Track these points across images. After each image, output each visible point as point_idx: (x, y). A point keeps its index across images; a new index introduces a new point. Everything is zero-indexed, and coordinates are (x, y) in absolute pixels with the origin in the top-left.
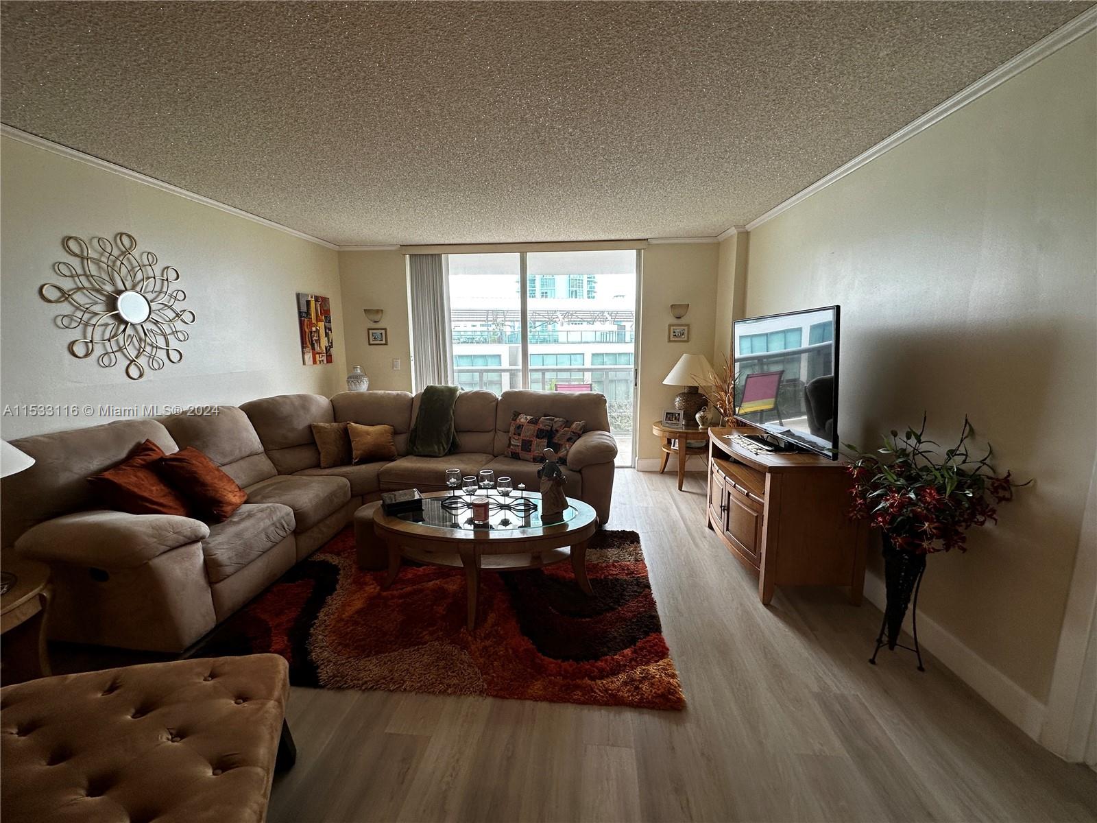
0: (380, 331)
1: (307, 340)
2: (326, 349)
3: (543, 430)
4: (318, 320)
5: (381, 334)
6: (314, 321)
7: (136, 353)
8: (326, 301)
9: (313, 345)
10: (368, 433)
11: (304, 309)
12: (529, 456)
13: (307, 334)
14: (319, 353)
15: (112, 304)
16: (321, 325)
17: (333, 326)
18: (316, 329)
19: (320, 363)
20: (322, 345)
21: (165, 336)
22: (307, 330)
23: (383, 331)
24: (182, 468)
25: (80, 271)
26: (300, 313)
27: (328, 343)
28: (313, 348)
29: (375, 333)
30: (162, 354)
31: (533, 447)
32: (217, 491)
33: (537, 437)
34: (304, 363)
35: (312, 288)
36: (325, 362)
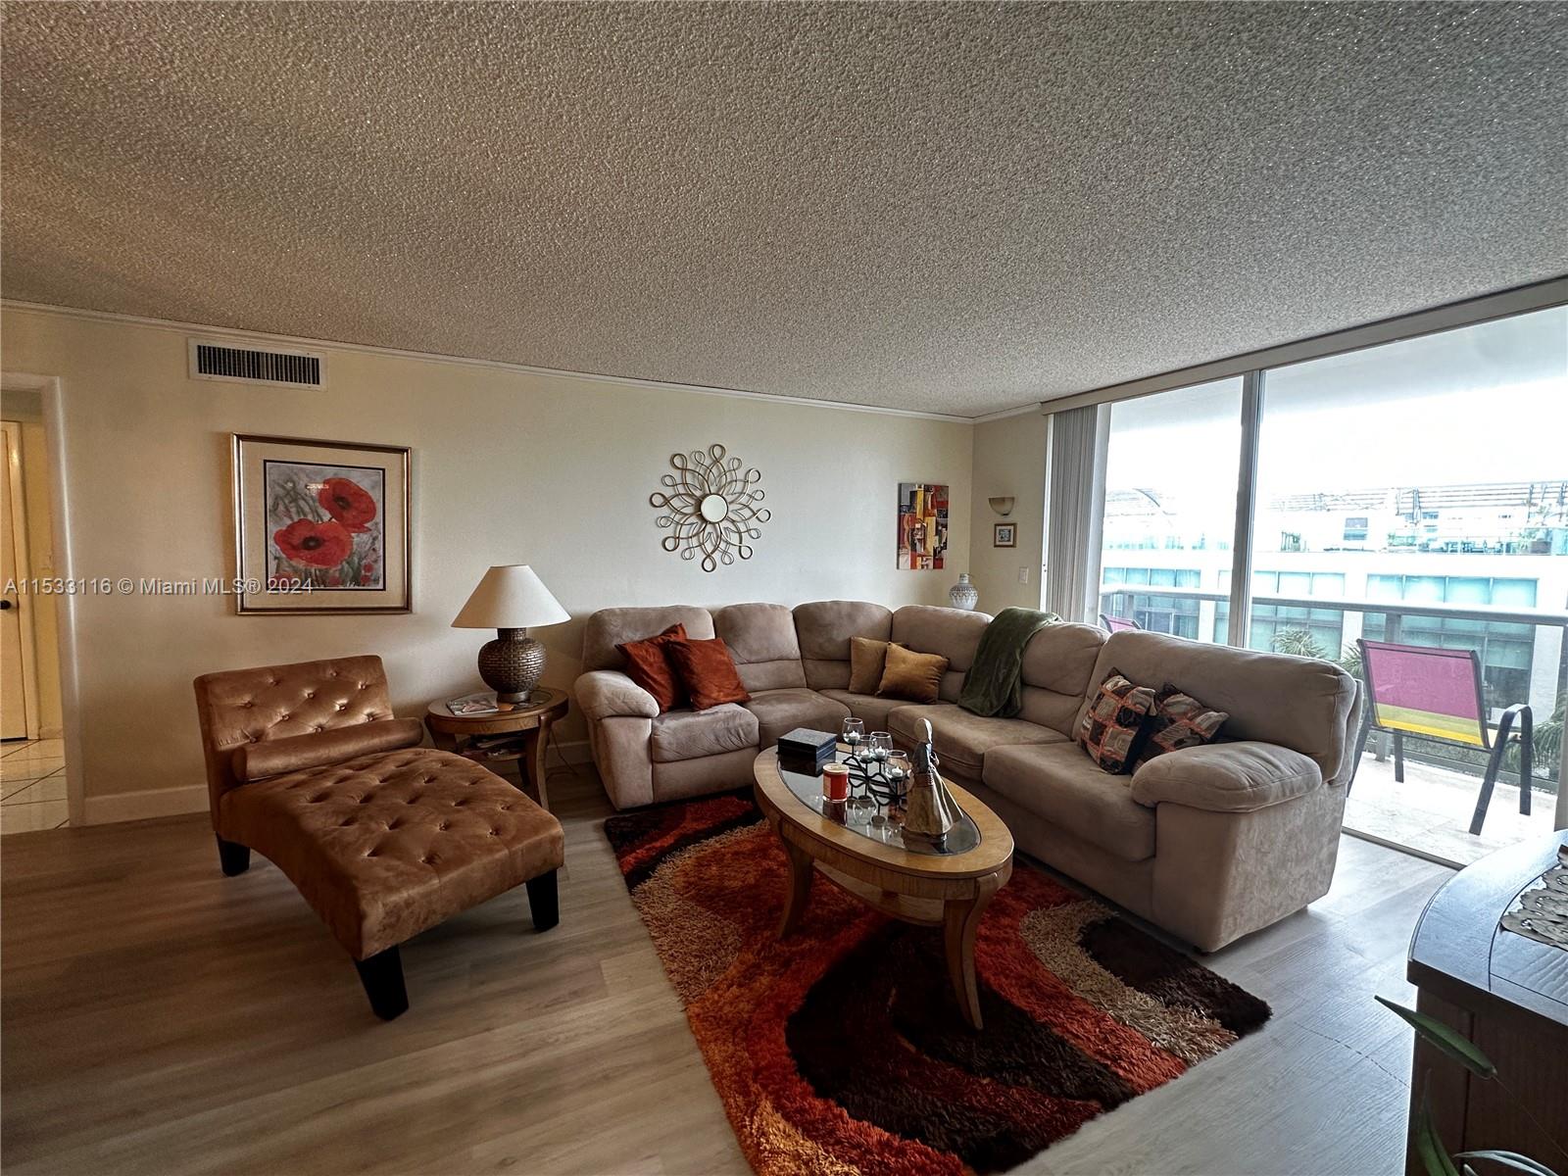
0: (1009, 527)
1: (907, 538)
2: (935, 550)
3: (1131, 711)
4: (926, 514)
5: (1010, 531)
6: (919, 516)
7: (713, 548)
8: (942, 490)
9: (913, 546)
10: (904, 661)
11: (906, 502)
12: (1095, 752)
13: (906, 531)
14: (922, 556)
15: (699, 502)
16: (931, 522)
17: (950, 521)
18: (922, 525)
19: (923, 567)
20: (927, 546)
21: (740, 533)
22: (906, 527)
23: (1012, 528)
24: (681, 652)
25: (679, 481)
26: (900, 506)
27: (940, 542)
28: (914, 549)
29: (1003, 530)
30: (734, 551)
31: (1106, 738)
32: (700, 682)
33: (1119, 722)
34: (898, 568)
35: (922, 475)
36: (931, 566)
